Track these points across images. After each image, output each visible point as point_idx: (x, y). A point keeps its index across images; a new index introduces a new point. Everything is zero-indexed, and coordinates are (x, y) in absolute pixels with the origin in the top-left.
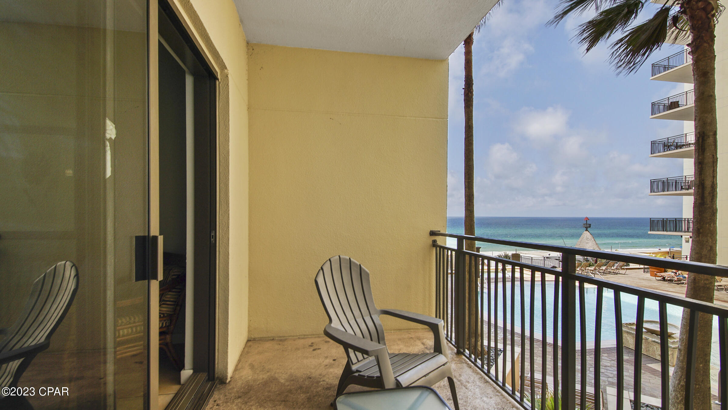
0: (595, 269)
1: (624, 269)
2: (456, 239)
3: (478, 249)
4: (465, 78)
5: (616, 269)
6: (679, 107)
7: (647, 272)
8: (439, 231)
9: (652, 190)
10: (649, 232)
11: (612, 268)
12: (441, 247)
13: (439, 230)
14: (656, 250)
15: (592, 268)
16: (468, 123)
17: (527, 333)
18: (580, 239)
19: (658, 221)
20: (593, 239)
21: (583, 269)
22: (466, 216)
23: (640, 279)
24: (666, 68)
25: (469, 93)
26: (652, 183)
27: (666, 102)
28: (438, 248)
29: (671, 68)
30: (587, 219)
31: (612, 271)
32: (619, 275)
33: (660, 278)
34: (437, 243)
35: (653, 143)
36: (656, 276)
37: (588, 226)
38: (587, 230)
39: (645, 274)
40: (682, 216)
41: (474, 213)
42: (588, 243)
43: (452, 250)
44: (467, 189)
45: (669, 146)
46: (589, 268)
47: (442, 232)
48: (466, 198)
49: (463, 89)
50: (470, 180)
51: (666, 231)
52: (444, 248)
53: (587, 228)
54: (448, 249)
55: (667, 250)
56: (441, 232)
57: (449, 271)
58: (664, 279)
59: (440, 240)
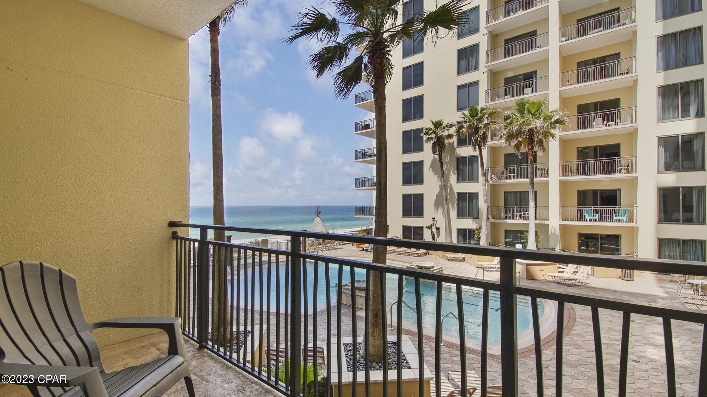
0: (323, 247)
1: (341, 244)
2: (199, 229)
3: (229, 238)
4: (211, 66)
5: (336, 245)
6: (370, 128)
7: (354, 245)
8: (181, 222)
9: (356, 186)
10: (355, 216)
11: (334, 245)
12: (182, 239)
13: (180, 220)
14: (359, 229)
15: (321, 246)
16: (216, 111)
17: (265, 309)
18: (314, 223)
19: (360, 208)
20: (322, 223)
21: (315, 247)
22: (215, 206)
23: (351, 251)
24: (363, 99)
25: (216, 82)
26: (356, 180)
27: (363, 124)
28: (179, 241)
29: (366, 100)
30: (318, 207)
31: (334, 247)
32: (338, 250)
33: (361, 249)
34: (178, 234)
35: (357, 152)
36: (359, 247)
37: (319, 212)
38: (318, 216)
39: (353, 247)
40: (372, 204)
41: (223, 202)
42: (318, 226)
43: (194, 241)
44: (216, 178)
45: (365, 155)
46: (319, 246)
47: (183, 222)
48: (215, 186)
49: (210, 76)
50: (218, 169)
51: (365, 215)
52: (186, 239)
53: (318, 214)
54: (190, 240)
55: (365, 228)
56: (183, 223)
57: (192, 265)
58: (363, 250)
59: (181, 232)
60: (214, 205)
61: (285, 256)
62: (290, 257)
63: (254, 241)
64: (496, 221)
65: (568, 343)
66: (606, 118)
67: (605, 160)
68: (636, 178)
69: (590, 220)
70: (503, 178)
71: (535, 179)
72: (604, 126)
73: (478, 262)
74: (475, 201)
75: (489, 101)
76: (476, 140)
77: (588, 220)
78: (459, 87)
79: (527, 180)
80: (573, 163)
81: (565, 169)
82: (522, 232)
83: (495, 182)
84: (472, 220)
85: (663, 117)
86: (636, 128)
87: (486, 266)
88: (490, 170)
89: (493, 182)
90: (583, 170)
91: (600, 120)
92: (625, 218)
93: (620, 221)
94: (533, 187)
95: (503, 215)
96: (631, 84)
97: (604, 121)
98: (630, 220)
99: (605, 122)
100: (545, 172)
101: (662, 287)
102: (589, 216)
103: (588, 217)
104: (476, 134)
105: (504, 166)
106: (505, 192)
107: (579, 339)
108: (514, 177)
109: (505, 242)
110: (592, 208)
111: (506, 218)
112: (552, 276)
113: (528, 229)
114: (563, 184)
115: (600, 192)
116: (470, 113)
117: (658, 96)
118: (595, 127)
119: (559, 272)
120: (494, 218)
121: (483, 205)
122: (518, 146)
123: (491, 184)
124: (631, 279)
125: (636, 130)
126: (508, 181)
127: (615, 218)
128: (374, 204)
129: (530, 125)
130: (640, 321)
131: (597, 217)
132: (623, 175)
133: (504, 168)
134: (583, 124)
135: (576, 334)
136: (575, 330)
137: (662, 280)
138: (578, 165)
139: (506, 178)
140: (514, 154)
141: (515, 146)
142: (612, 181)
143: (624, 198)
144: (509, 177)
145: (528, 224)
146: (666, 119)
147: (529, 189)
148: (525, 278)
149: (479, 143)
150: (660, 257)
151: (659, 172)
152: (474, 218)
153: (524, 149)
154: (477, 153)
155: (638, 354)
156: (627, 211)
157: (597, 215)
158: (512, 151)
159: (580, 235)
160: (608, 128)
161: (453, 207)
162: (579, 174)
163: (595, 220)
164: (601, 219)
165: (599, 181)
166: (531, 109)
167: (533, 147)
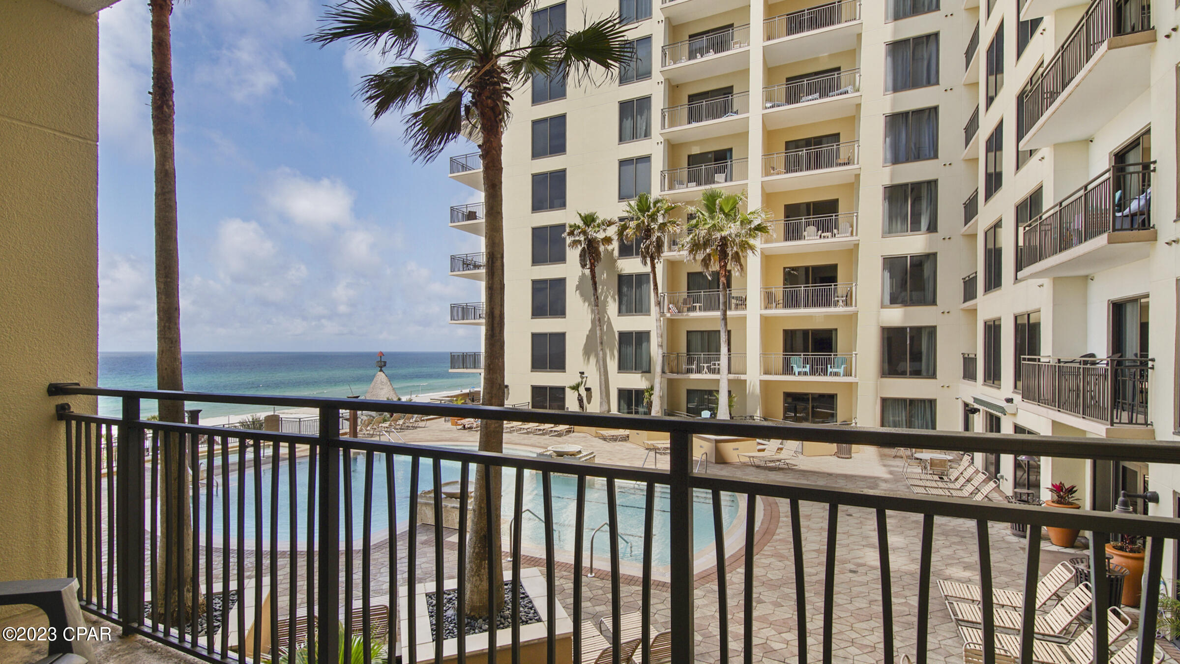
0: (390, 425)
1: (424, 420)
2: (121, 398)
3: (195, 415)
4: (154, 73)
5: (416, 421)
6: (476, 219)
7: (448, 421)
8: (78, 384)
9: (452, 318)
10: (450, 371)
11: (411, 421)
12: (79, 419)
13: (77, 382)
14: (457, 392)
15: (387, 424)
16: (163, 165)
18: (373, 383)
19: (459, 356)
20: (389, 384)
21: (375, 427)
22: (161, 352)
23: (442, 431)
24: (465, 168)
25: (165, 107)
26: (452, 307)
27: (465, 210)
28: (74, 423)
29: (469, 170)
30: (382, 354)
31: (411, 425)
32: (419, 429)
33: (460, 427)
34: (72, 410)
35: (453, 258)
36: (456, 424)
37: (383, 364)
38: (381, 370)
39: (447, 423)
40: (479, 349)
41: (180, 345)
42: (382, 389)
43: (110, 422)
44: (163, 297)
45: (468, 265)
46: (383, 425)
47: (84, 385)
48: (161, 314)
49: (150, 93)
50: (169, 280)
51: (467, 368)
52: (89, 420)
53: (381, 367)
54: (100, 422)
55: (467, 391)
56: (82, 386)
57: (104, 471)
58: (464, 428)
59: (78, 405)
60: (158, 350)
61: (308, 447)
62: (318, 447)
63: (251, 420)
64: (675, 376)
65: (769, 553)
66: (821, 226)
67: (820, 287)
68: (856, 314)
69: (799, 373)
70: (685, 309)
71: (728, 313)
72: (818, 237)
73: (648, 440)
74: (644, 345)
75: (666, 189)
76: (647, 248)
77: (797, 373)
78: (623, 163)
79: (718, 314)
80: (779, 291)
81: (769, 299)
82: (710, 392)
83: (674, 315)
84: (640, 375)
85: (890, 230)
86: (857, 242)
87: (659, 446)
88: (668, 296)
89: (671, 315)
90: (791, 301)
91: (812, 229)
92: (841, 370)
93: (836, 374)
94: (726, 324)
95: (684, 367)
96: (852, 180)
97: (818, 230)
98: (848, 373)
99: (820, 232)
100: (742, 302)
101: (885, 466)
102: (798, 367)
103: (796, 370)
104: (647, 239)
105: (686, 290)
106: (688, 332)
107: (784, 547)
108: (700, 309)
109: (688, 408)
110: (802, 356)
111: (689, 371)
112: (750, 457)
113: (719, 387)
114: (765, 320)
115: (812, 333)
116: (637, 205)
117: (885, 199)
118: (806, 238)
119: (759, 450)
120: (672, 372)
121: (656, 350)
122: (706, 262)
123: (668, 319)
124: (849, 456)
125: (857, 246)
126: (692, 314)
127: (829, 370)
128: (483, 349)
129: (722, 230)
130: (858, 515)
131: (807, 369)
132: (841, 309)
133: (686, 294)
134: (792, 233)
135: (780, 540)
136: (779, 534)
137: (885, 455)
138: (784, 293)
139: (689, 310)
140: (701, 273)
141: (702, 260)
142: (828, 317)
143: (841, 342)
144: (693, 309)
145: (719, 380)
146: (892, 233)
147: (720, 326)
148: (714, 461)
149: (652, 254)
150: (882, 425)
151: (883, 306)
152: (643, 372)
153: (715, 267)
154: (648, 269)
155: (856, 561)
156: (844, 361)
157: (808, 366)
158: (698, 268)
159: (787, 395)
160: (823, 241)
161: (612, 354)
162: (786, 305)
163: (805, 374)
164: (813, 372)
165: (810, 317)
166: (724, 207)
167: (726, 264)
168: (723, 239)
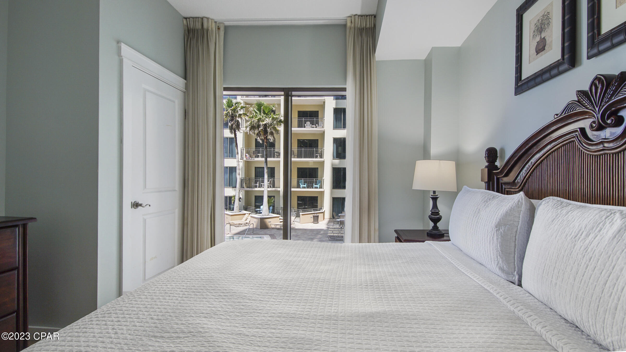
64: (248, 189)
66: (312, 123)
67: (308, 149)
68: (324, 162)
71: (268, 159)
72: (310, 127)
73: (231, 220)
74: (234, 173)
76: (232, 125)
77: (301, 188)
80: (295, 150)
83: (248, 159)
84: (231, 189)
86: (324, 131)
89: (246, 159)
91: (308, 123)
92: (318, 186)
93: (316, 188)
95: (253, 184)
98: (321, 187)
99: (311, 125)
100: (279, 154)
102: (302, 184)
103: (301, 186)
104: (232, 121)
105: (255, 147)
106: (255, 168)
108: (261, 157)
109: (255, 205)
110: (304, 180)
111: (256, 187)
115: (309, 169)
116: (227, 104)
117: (334, 114)
118: (306, 127)
119: (281, 222)
120: (247, 187)
121: (240, 175)
123: (245, 161)
124: (317, 222)
125: (324, 132)
126: (256, 159)
127: (314, 186)
129: (264, 121)
131: (306, 186)
132: (319, 159)
133: (255, 149)
138: (298, 151)
139: (255, 157)
141: (257, 134)
142: (315, 162)
143: (319, 173)
144: (258, 157)
146: (337, 128)
147: (263, 165)
148: (259, 228)
149: (234, 129)
151: (333, 159)
152: (233, 187)
154: (233, 136)
156: (320, 182)
157: (306, 184)
159: (299, 197)
160: (312, 129)
162: (298, 157)
163: (305, 188)
164: (308, 187)
165: (307, 162)
166: (265, 110)
167: (267, 137)
168: (265, 125)
